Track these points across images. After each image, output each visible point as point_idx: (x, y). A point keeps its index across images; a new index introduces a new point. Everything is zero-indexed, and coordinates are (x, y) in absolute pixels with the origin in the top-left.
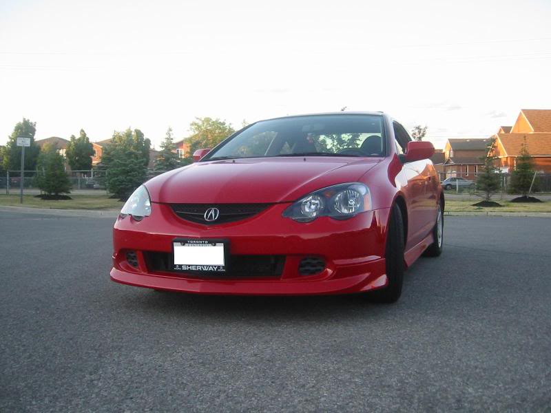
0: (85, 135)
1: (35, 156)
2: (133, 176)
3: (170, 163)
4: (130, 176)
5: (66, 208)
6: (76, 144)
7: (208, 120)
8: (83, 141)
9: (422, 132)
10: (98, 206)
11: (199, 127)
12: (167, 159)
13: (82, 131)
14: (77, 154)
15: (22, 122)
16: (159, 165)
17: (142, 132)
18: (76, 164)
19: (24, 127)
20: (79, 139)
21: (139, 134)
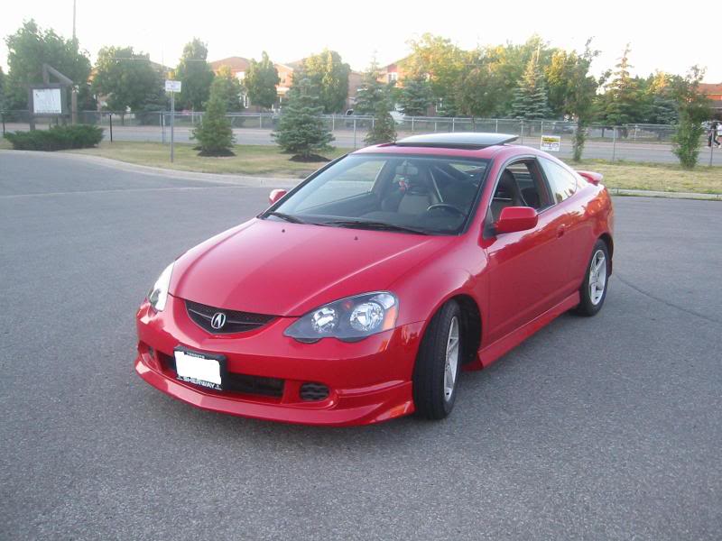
0: (267, 58)
1: (208, 84)
2: (307, 128)
3: (375, 96)
4: (303, 128)
5: (220, 172)
6: (256, 70)
7: (427, 37)
8: (265, 66)
9: (700, 73)
10: (261, 168)
11: (416, 45)
12: (371, 90)
13: (264, 53)
14: (258, 83)
15: (192, 41)
16: (360, 97)
17: (340, 54)
18: (258, 95)
19: (194, 48)
20: (261, 64)
21: (336, 57)
